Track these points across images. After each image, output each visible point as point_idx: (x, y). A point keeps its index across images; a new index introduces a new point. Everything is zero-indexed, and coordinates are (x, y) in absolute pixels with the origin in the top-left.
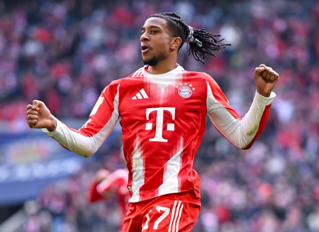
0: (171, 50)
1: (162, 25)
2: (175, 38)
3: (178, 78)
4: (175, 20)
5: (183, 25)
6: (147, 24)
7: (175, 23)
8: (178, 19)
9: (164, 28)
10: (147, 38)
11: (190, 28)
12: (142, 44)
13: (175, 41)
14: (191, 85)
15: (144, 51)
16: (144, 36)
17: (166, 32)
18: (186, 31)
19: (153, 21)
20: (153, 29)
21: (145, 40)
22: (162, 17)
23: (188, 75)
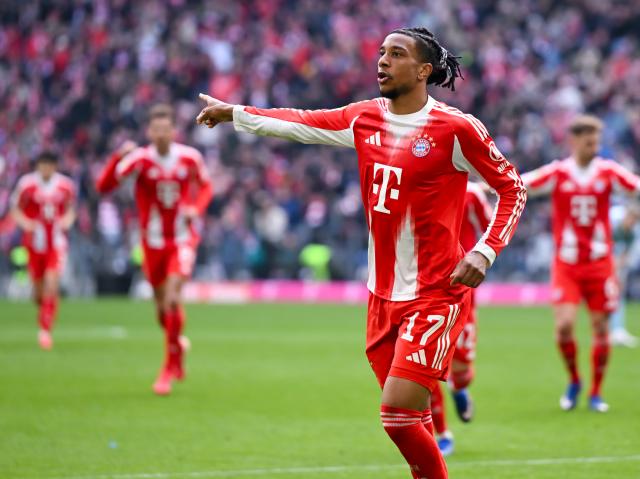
0: (420, 81)
1: (409, 46)
2: (425, 65)
3: (419, 124)
4: (427, 40)
5: (435, 46)
6: (388, 42)
7: (426, 43)
8: (430, 38)
9: (410, 50)
10: (386, 62)
11: (444, 50)
12: (380, 70)
13: (424, 68)
14: (431, 139)
15: (382, 80)
16: (382, 59)
17: (413, 56)
18: (439, 54)
19: (397, 40)
20: (397, 51)
21: (384, 65)
22: (409, 35)
23: (434, 122)
